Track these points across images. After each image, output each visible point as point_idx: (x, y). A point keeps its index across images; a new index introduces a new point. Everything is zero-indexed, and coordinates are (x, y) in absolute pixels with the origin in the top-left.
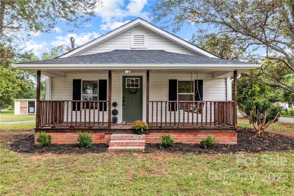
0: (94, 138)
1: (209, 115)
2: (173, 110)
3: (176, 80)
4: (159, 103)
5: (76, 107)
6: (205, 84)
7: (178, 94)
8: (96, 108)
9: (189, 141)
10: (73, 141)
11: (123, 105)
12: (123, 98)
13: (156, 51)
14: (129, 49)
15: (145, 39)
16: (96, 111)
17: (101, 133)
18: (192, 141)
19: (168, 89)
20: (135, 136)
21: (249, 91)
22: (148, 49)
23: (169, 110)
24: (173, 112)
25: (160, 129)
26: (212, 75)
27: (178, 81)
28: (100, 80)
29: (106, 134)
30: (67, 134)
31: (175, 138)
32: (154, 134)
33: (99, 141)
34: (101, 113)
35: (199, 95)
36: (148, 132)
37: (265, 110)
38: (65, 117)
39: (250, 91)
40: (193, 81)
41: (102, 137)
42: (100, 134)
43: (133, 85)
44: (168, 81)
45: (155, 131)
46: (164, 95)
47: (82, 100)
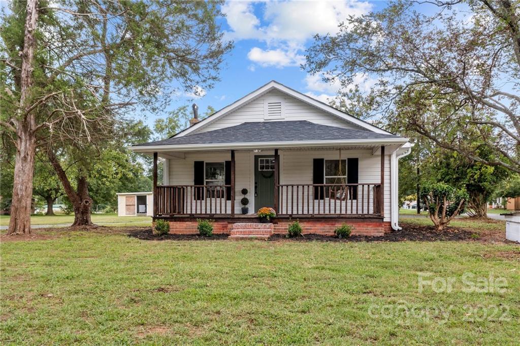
0: (215, 227)
3: (323, 159)
4: (290, 188)
5: (199, 196)
6: (361, 164)
7: (325, 177)
8: (223, 197)
9: (325, 232)
10: (193, 231)
11: (256, 193)
12: (256, 183)
13: (296, 122)
14: (262, 121)
15: (282, 107)
16: (223, 200)
17: (224, 222)
18: (328, 232)
19: (312, 171)
20: (260, 225)
21: (476, 173)
22: (286, 120)
25: (290, 218)
26: (371, 151)
27: (326, 161)
28: (226, 162)
29: (229, 223)
30: (187, 223)
31: (305, 228)
32: (283, 223)
33: (222, 231)
35: (353, 176)
36: (276, 220)
37: (443, 197)
39: (478, 172)
40: (346, 160)
41: (225, 227)
42: (222, 223)
43: (267, 167)
44: (313, 161)
45: (284, 220)
46: (307, 177)
47: (205, 184)
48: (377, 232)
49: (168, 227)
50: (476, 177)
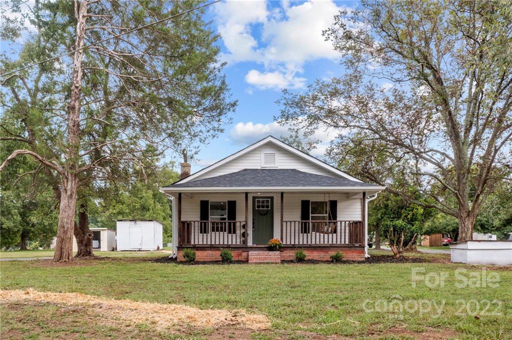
0: (233, 254)
1: (343, 237)
2: (305, 232)
3: (309, 201)
4: (293, 223)
5: (204, 230)
6: (340, 206)
7: (311, 215)
8: (225, 231)
9: (321, 258)
10: (212, 258)
11: (253, 228)
12: (253, 220)
13: (287, 170)
14: (259, 168)
15: (276, 159)
16: (226, 234)
17: (239, 250)
18: (323, 258)
19: (300, 210)
20: (271, 253)
21: (409, 214)
22: (280, 168)
23: (302, 233)
24: (305, 235)
25: (293, 247)
26: (347, 195)
27: (312, 202)
28: (228, 201)
29: (243, 251)
30: (208, 251)
31: (308, 255)
32: (288, 251)
33: (237, 258)
34: (230, 235)
35: (333, 215)
36: (282, 249)
37: (401, 232)
38: (192, 240)
39: (411, 213)
40: (327, 202)
41: (240, 255)
42: (237, 252)
43: (263, 207)
44: (301, 202)
45: (288, 249)
46: (297, 216)
47: (209, 220)
48: (361, 258)
49: (194, 254)
50: (409, 216)
